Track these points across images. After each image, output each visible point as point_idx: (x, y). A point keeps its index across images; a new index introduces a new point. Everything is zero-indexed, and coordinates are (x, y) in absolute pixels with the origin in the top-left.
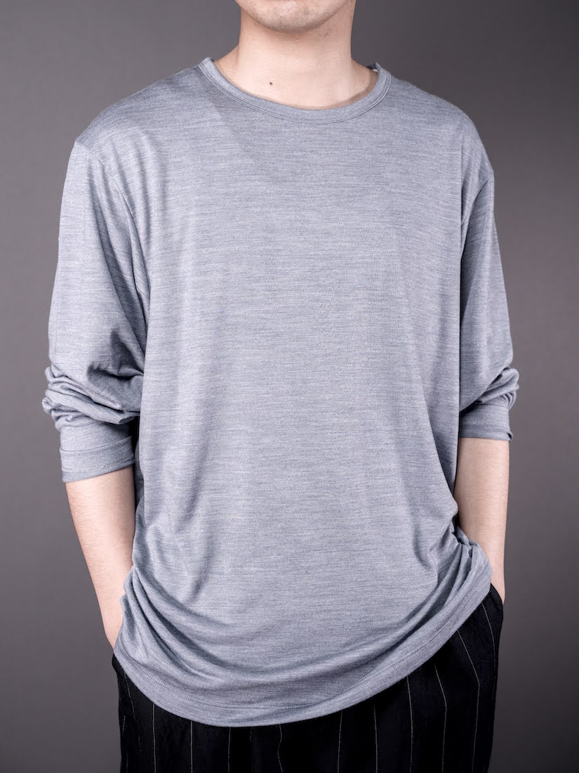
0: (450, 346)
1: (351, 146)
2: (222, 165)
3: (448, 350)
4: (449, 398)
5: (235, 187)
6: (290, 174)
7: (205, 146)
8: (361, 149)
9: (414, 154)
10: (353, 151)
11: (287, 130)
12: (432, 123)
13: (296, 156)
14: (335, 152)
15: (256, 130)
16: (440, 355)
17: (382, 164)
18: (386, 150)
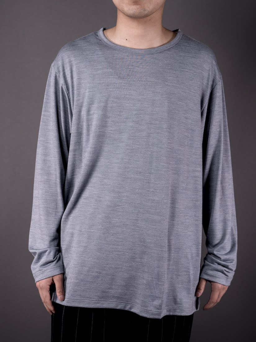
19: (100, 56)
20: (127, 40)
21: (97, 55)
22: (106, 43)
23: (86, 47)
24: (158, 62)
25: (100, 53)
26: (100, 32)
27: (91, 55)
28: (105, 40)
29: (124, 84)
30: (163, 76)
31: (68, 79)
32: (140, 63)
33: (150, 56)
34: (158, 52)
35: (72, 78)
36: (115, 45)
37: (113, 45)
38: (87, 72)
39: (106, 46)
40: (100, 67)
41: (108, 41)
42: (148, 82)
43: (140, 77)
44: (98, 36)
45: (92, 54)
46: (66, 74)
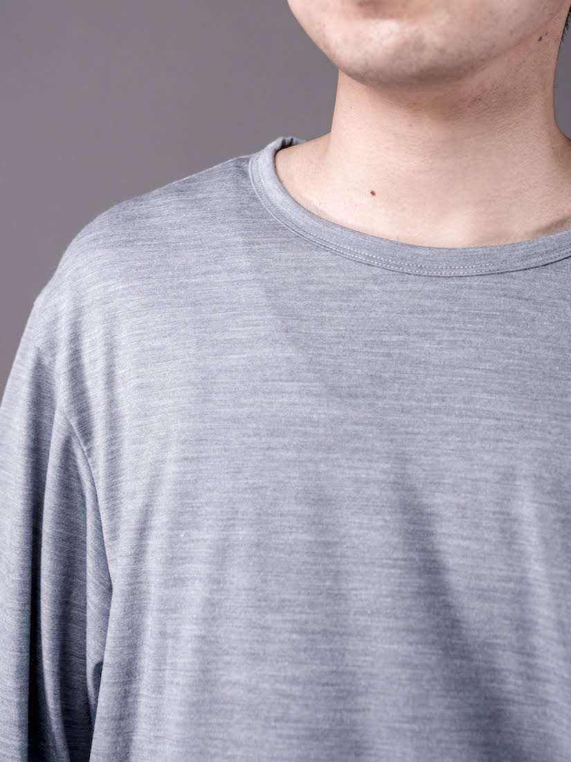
1: (510, 328)
2: (233, 359)
5: (252, 405)
6: (368, 381)
7: (210, 320)
8: (532, 336)
10: (513, 339)
11: (376, 288)
13: (384, 344)
19: (243, 276)
20: (373, 193)
21: (231, 271)
22: (278, 211)
23: (183, 232)
24: (533, 313)
25: (244, 262)
26: (260, 161)
27: (204, 274)
28: (277, 196)
29: (356, 424)
30: (557, 387)
31: (89, 383)
32: (438, 316)
33: (491, 281)
34: (533, 261)
35: (110, 380)
36: (317, 224)
37: (311, 222)
38: (175, 358)
39: (276, 227)
40: (239, 336)
41: (288, 201)
42: (481, 418)
43: (437, 391)
44: (245, 174)
45: (204, 268)
46: (86, 358)
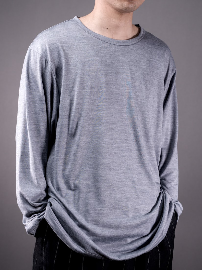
0: (159, 130)
3: (159, 131)
4: (158, 148)
9: (151, 60)
12: (158, 49)
14: (126, 56)
15: (99, 46)
16: (156, 133)
17: (141, 62)
18: (143, 58)
